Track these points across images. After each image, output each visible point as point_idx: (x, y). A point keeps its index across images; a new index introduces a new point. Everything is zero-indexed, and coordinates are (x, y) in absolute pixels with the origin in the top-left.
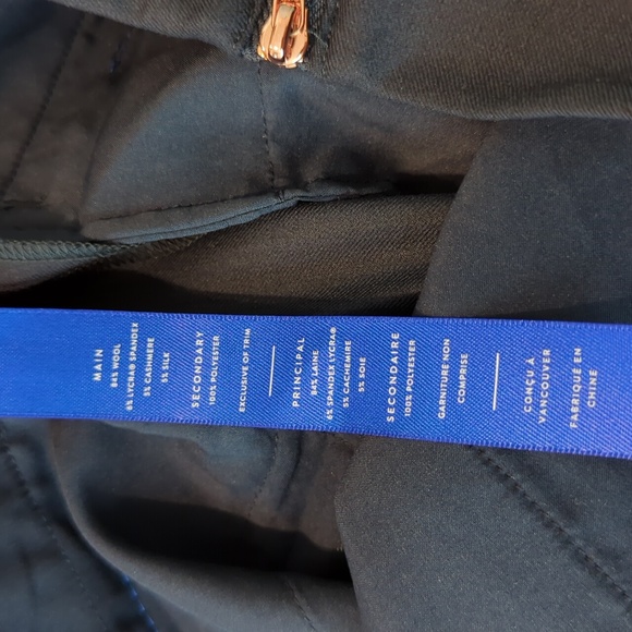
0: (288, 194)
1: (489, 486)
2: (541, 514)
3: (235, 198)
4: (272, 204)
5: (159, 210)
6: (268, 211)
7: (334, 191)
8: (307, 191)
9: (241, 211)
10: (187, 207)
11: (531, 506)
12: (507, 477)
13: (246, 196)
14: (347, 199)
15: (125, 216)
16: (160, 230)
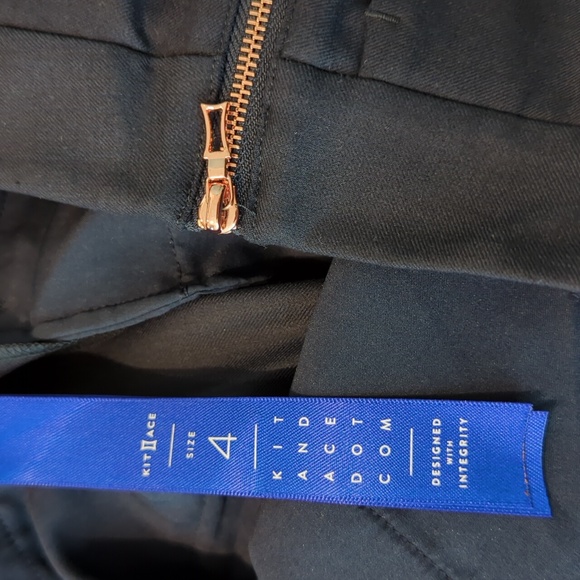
0: (191, 290)
1: (365, 526)
2: (408, 545)
3: (150, 296)
4: (179, 298)
5: (91, 310)
6: (175, 305)
7: (227, 284)
8: (206, 286)
9: (154, 307)
10: (112, 306)
11: (399, 539)
12: (379, 517)
13: (159, 294)
14: (239, 289)
15: (64, 318)
16: (92, 327)
